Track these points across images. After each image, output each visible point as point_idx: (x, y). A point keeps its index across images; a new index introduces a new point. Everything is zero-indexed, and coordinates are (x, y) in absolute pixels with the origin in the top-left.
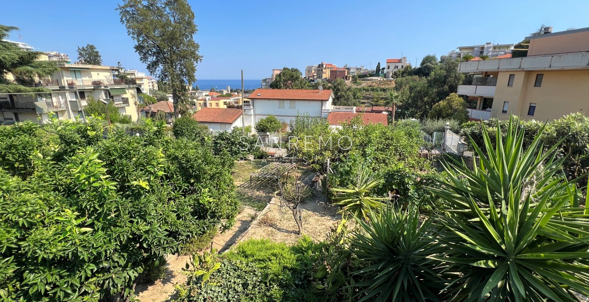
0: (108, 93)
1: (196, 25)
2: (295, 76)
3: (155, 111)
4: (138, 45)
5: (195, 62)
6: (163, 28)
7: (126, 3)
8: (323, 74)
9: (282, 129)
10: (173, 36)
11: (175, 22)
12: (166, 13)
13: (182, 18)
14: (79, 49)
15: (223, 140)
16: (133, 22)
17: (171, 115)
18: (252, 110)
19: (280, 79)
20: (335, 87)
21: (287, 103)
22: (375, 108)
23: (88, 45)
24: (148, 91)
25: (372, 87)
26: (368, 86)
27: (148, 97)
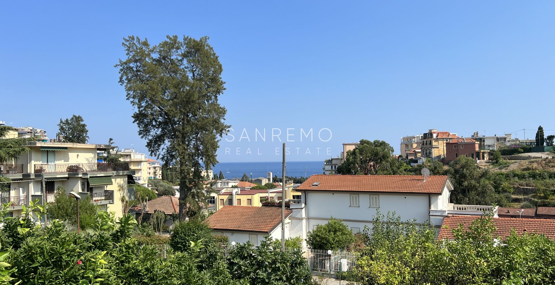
0: (86, 183)
1: (224, 81)
2: (381, 154)
3: (151, 212)
4: (138, 112)
5: (218, 135)
6: (176, 87)
7: (130, 57)
8: (433, 150)
9: (356, 246)
10: (189, 98)
11: (194, 79)
12: (182, 67)
13: (204, 73)
14: (61, 122)
15: (243, 258)
16: (136, 82)
17: (174, 217)
18: (304, 210)
19: (355, 158)
20: (456, 171)
21: (364, 200)
22: (542, 210)
23: (74, 116)
24: (147, 182)
25: (531, 171)
26: (524, 170)
27: (145, 190)
